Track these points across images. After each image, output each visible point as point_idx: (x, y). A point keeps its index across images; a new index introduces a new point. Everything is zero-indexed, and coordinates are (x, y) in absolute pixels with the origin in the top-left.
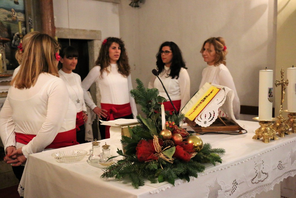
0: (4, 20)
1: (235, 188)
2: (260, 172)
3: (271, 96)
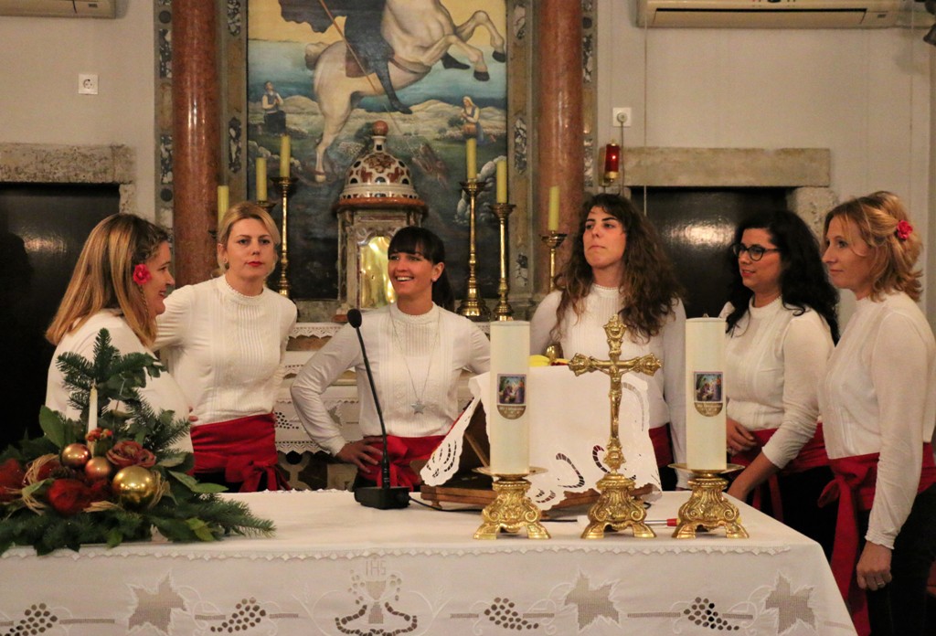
0: (438, 136)
1: (252, 620)
2: (376, 607)
3: (507, 399)
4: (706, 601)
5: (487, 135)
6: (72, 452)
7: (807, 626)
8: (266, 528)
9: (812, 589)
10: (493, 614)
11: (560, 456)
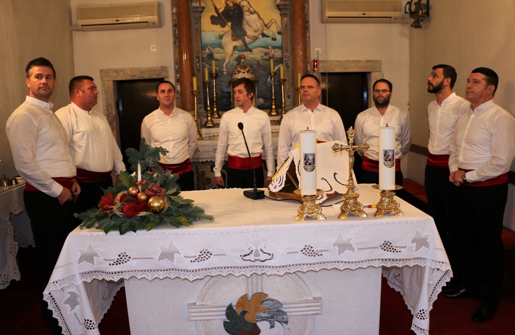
0: (261, 58)
1: (207, 257)
2: (257, 250)
3: (308, 164)
4: (388, 242)
5: (276, 58)
6: (132, 190)
7: (427, 249)
8: (210, 219)
9: (429, 235)
10: (304, 251)
11: (323, 179)
